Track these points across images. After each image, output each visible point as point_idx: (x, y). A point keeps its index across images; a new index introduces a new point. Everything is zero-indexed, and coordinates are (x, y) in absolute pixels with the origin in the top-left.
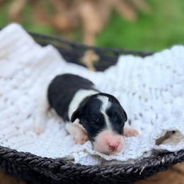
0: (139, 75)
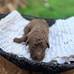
0: (67, 25)
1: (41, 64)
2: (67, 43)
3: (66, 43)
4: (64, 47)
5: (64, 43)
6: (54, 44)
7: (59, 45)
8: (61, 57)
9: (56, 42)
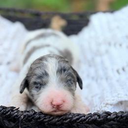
1: (72, 118)
2: (123, 69)
3: (121, 71)
4: (118, 81)
5: (118, 71)
6: (93, 78)
7: (107, 79)
8: (115, 102)
9: (96, 71)
